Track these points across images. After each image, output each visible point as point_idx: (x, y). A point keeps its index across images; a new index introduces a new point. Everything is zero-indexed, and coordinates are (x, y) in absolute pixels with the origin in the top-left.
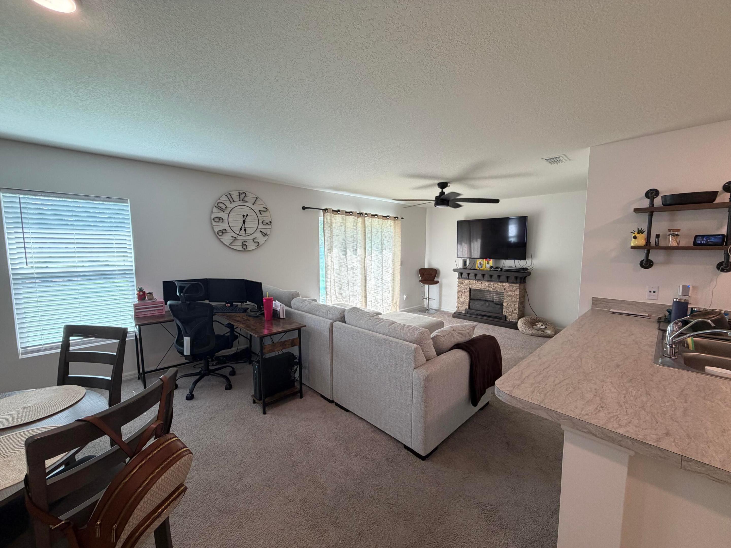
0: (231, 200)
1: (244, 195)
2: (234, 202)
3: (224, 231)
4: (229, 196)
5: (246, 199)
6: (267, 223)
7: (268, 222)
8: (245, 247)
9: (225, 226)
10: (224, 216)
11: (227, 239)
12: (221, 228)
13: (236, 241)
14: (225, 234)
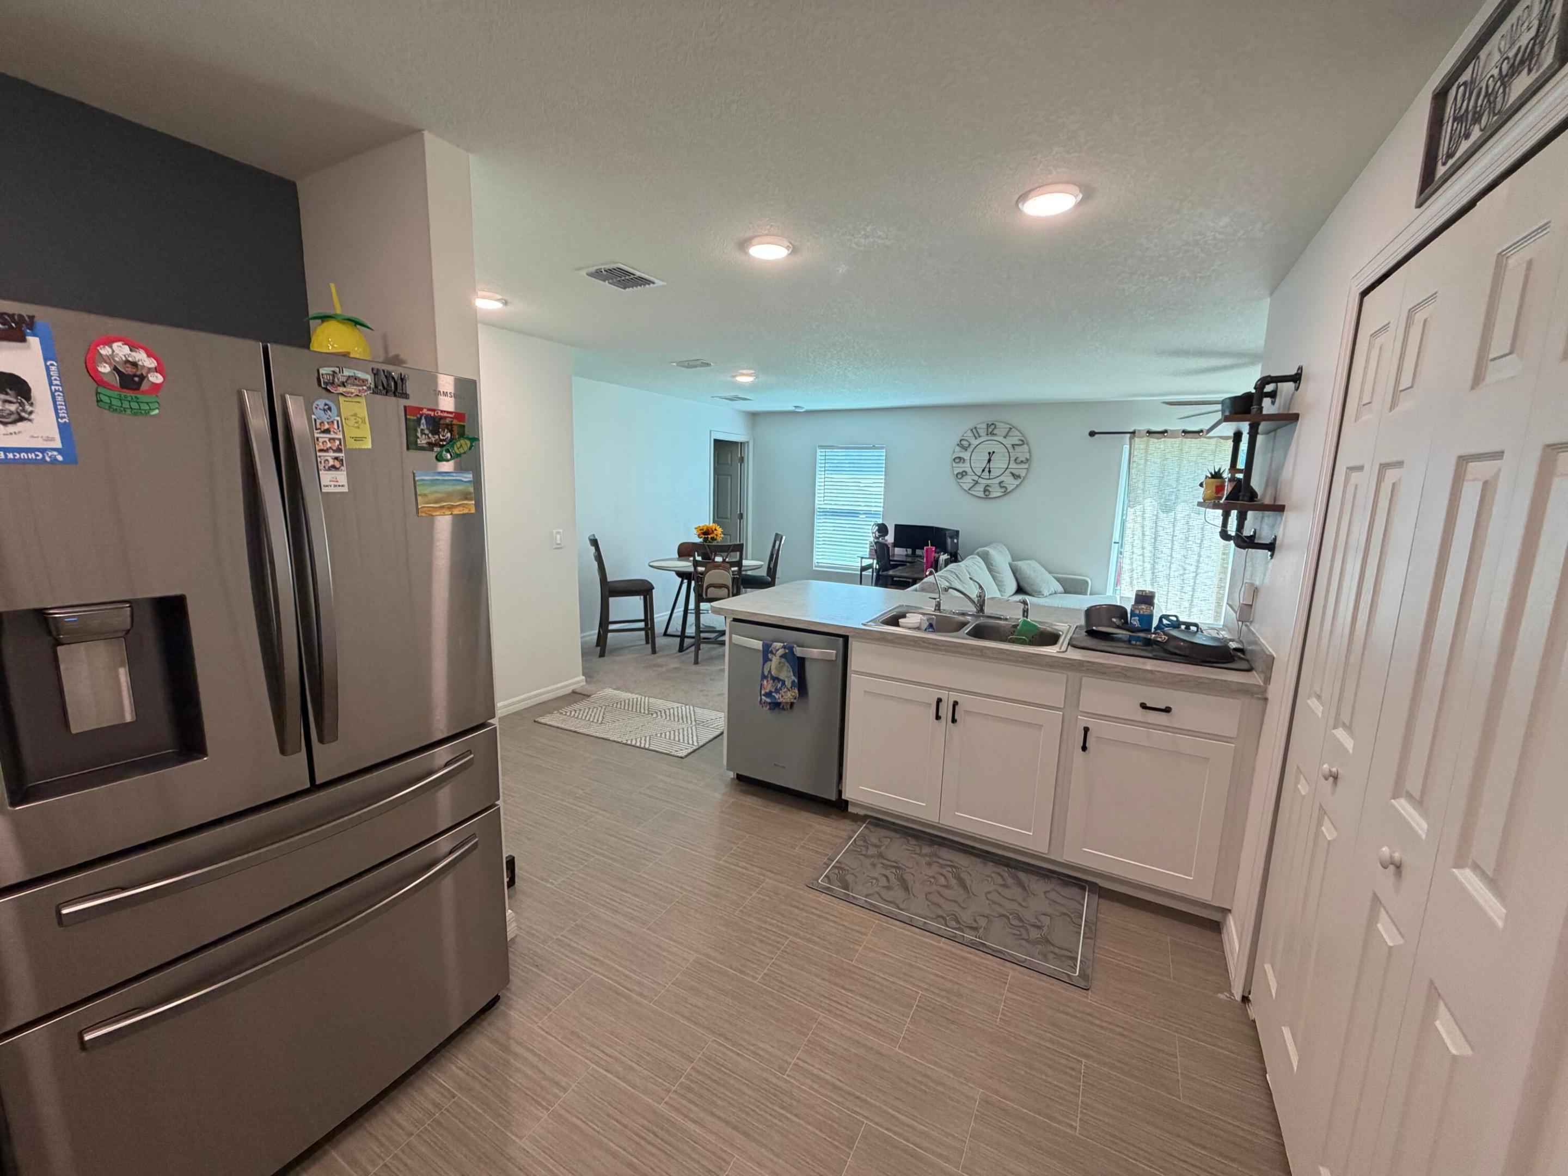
0: (977, 435)
1: (993, 427)
2: (980, 436)
3: (963, 474)
4: (974, 430)
5: (995, 432)
6: (1022, 462)
7: (1024, 459)
8: (987, 493)
9: (965, 467)
10: (966, 455)
11: (967, 482)
12: (961, 470)
13: (978, 485)
14: (965, 477)
